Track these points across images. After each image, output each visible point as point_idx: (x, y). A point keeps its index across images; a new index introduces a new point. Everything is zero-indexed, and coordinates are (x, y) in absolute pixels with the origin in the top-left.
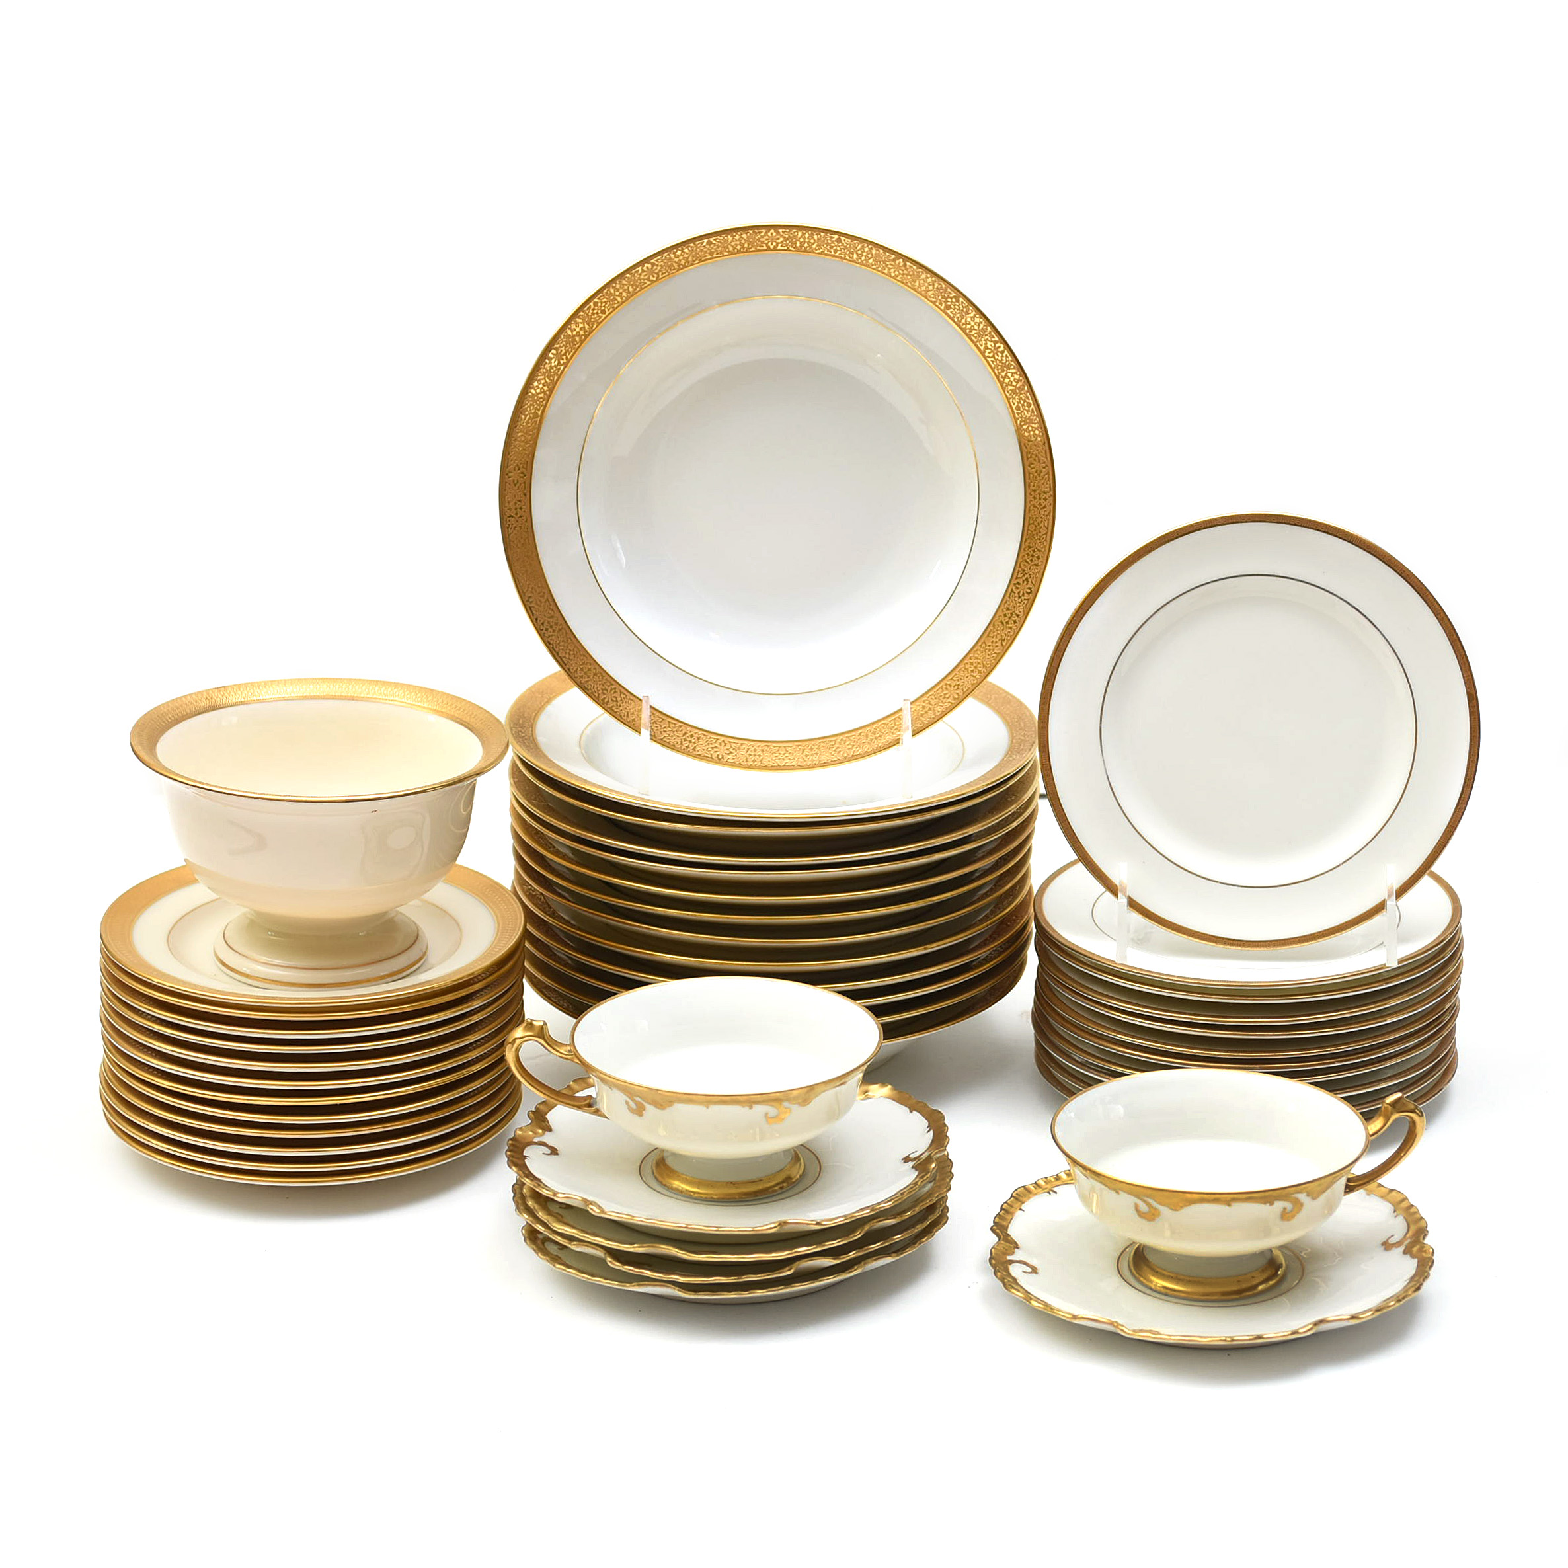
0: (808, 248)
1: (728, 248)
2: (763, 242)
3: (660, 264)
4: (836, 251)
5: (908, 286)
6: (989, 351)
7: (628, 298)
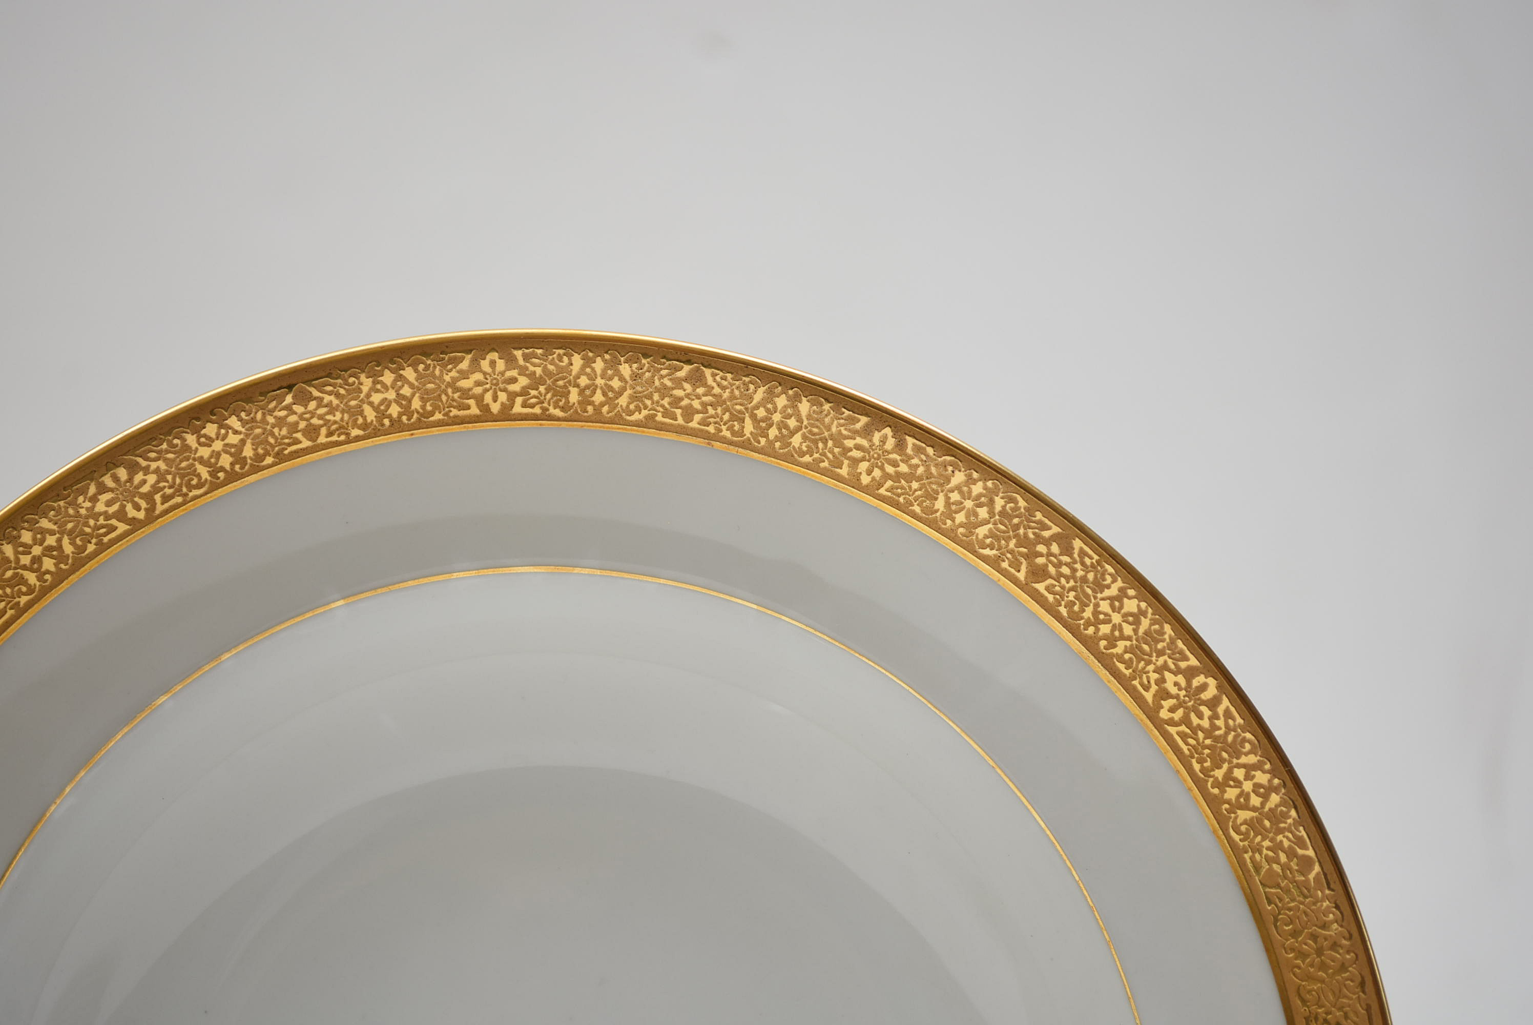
0: (605, 409)
1: (361, 413)
2: (466, 394)
3: (154, 465)
4: (689, 413)
5: (914, 515)
6: (1172, 702)
7: (60, 577)
